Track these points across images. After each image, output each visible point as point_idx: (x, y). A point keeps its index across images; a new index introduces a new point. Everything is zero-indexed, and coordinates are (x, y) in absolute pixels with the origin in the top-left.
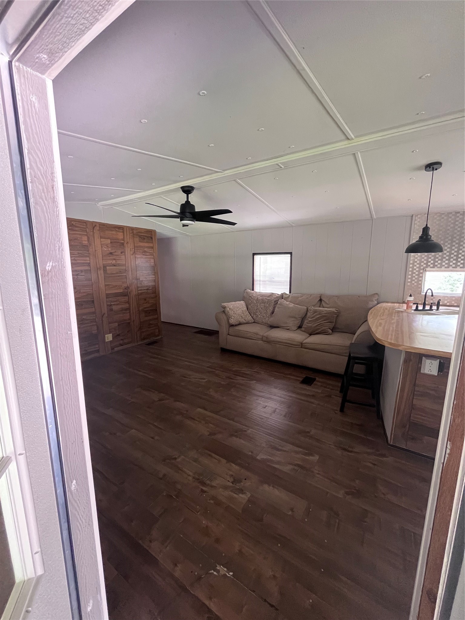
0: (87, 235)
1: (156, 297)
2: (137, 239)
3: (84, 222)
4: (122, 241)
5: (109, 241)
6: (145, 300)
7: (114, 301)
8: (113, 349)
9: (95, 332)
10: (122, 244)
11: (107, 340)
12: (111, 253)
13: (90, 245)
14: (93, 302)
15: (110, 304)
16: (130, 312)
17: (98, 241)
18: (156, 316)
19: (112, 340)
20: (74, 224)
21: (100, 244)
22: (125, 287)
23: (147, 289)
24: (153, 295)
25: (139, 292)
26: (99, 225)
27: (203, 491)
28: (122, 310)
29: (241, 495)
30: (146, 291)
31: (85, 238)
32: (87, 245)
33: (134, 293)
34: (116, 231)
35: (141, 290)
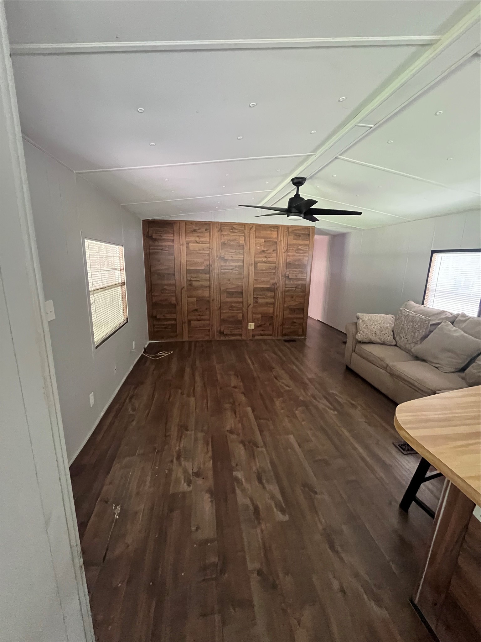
0: (244, 236)
1: (305, 295)
2: (292, 237)
3: (243, 225)
4: (276, 239)
5: (263, 240)
6: (292, 298)
7: (261, 295)
8: (253, 336)
9: (240, 318)
10: (275, 242)
11: (249, 328)
12: (263, 251)
13: (245, 245)
14: (242, 293)
15: (256, 297)
16: (274, 307)
17: (253, 240)
18: (302, 316)
19: (254, 328)
20: (235, 227)
21: (254, 243)
22: (272, 283)
23: (296, 288)
24: (301, 294)
25: (287, 289)
26: (256, 226)
27: (172, 461)
28: (267, 304)
29: (185, 484)
30: (294, 289)
31: (242, 238)
32: (243, 244)
33: (281, 289)
34: (271, 230)
35: (289, 287)
